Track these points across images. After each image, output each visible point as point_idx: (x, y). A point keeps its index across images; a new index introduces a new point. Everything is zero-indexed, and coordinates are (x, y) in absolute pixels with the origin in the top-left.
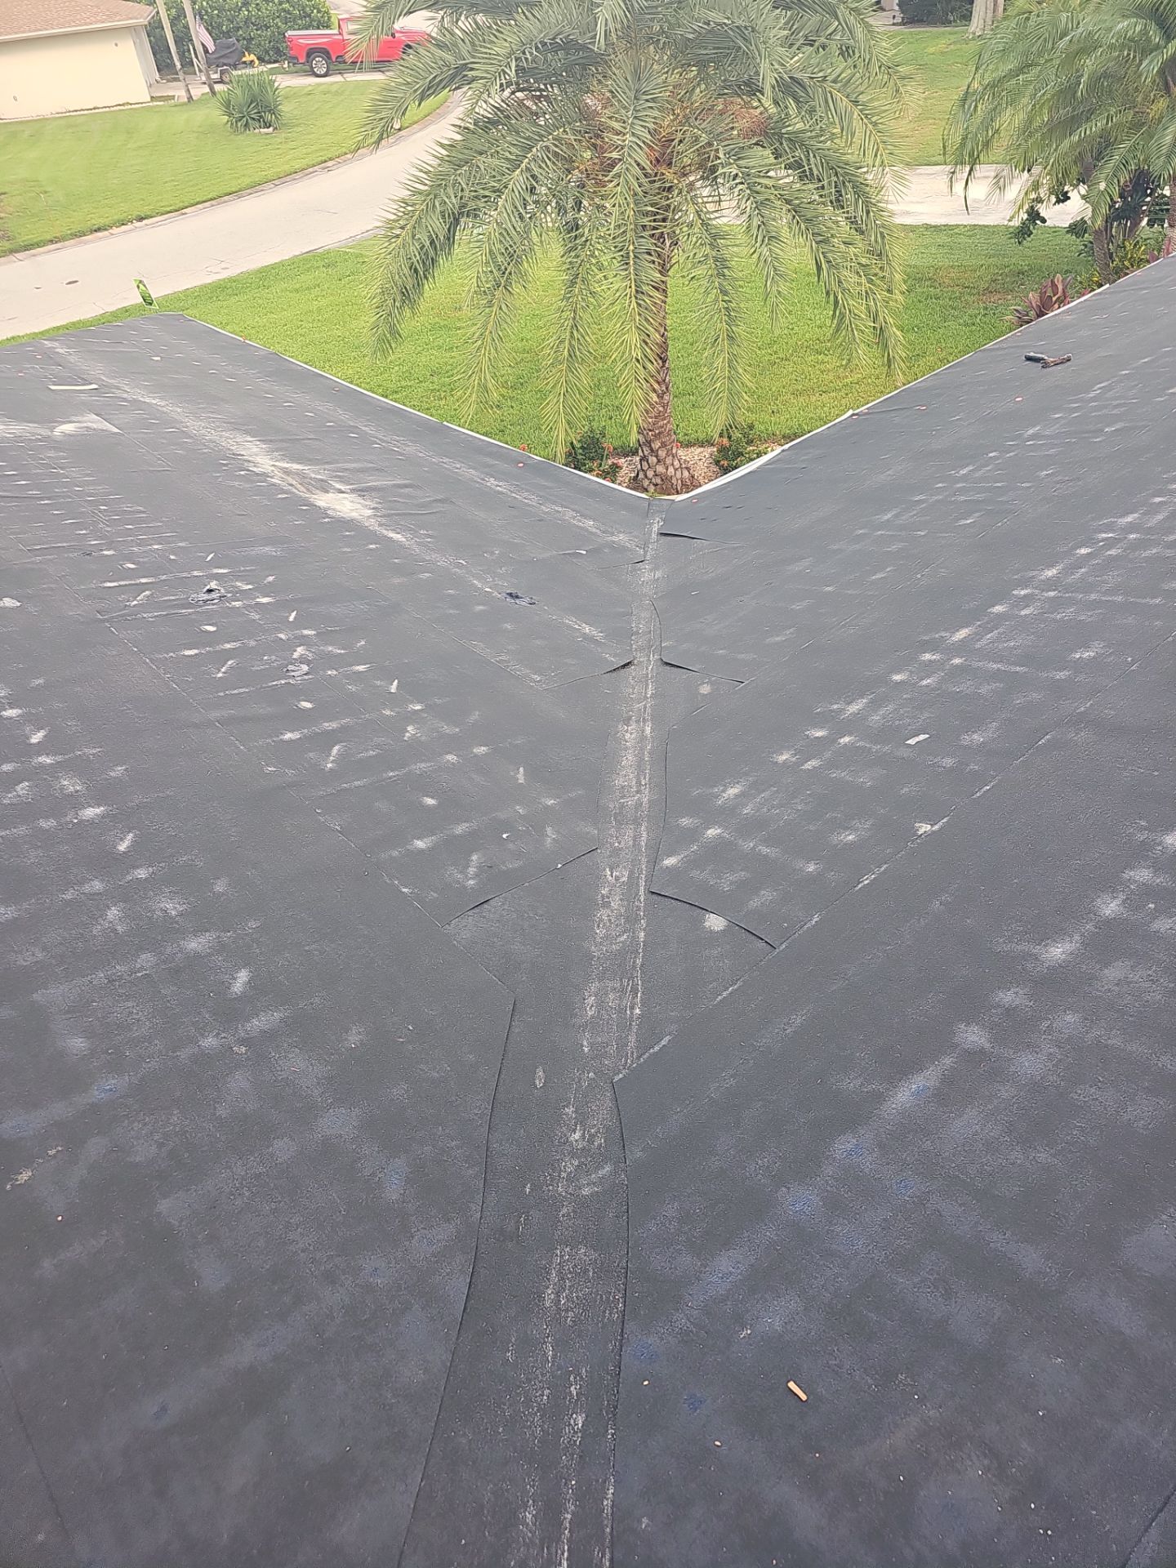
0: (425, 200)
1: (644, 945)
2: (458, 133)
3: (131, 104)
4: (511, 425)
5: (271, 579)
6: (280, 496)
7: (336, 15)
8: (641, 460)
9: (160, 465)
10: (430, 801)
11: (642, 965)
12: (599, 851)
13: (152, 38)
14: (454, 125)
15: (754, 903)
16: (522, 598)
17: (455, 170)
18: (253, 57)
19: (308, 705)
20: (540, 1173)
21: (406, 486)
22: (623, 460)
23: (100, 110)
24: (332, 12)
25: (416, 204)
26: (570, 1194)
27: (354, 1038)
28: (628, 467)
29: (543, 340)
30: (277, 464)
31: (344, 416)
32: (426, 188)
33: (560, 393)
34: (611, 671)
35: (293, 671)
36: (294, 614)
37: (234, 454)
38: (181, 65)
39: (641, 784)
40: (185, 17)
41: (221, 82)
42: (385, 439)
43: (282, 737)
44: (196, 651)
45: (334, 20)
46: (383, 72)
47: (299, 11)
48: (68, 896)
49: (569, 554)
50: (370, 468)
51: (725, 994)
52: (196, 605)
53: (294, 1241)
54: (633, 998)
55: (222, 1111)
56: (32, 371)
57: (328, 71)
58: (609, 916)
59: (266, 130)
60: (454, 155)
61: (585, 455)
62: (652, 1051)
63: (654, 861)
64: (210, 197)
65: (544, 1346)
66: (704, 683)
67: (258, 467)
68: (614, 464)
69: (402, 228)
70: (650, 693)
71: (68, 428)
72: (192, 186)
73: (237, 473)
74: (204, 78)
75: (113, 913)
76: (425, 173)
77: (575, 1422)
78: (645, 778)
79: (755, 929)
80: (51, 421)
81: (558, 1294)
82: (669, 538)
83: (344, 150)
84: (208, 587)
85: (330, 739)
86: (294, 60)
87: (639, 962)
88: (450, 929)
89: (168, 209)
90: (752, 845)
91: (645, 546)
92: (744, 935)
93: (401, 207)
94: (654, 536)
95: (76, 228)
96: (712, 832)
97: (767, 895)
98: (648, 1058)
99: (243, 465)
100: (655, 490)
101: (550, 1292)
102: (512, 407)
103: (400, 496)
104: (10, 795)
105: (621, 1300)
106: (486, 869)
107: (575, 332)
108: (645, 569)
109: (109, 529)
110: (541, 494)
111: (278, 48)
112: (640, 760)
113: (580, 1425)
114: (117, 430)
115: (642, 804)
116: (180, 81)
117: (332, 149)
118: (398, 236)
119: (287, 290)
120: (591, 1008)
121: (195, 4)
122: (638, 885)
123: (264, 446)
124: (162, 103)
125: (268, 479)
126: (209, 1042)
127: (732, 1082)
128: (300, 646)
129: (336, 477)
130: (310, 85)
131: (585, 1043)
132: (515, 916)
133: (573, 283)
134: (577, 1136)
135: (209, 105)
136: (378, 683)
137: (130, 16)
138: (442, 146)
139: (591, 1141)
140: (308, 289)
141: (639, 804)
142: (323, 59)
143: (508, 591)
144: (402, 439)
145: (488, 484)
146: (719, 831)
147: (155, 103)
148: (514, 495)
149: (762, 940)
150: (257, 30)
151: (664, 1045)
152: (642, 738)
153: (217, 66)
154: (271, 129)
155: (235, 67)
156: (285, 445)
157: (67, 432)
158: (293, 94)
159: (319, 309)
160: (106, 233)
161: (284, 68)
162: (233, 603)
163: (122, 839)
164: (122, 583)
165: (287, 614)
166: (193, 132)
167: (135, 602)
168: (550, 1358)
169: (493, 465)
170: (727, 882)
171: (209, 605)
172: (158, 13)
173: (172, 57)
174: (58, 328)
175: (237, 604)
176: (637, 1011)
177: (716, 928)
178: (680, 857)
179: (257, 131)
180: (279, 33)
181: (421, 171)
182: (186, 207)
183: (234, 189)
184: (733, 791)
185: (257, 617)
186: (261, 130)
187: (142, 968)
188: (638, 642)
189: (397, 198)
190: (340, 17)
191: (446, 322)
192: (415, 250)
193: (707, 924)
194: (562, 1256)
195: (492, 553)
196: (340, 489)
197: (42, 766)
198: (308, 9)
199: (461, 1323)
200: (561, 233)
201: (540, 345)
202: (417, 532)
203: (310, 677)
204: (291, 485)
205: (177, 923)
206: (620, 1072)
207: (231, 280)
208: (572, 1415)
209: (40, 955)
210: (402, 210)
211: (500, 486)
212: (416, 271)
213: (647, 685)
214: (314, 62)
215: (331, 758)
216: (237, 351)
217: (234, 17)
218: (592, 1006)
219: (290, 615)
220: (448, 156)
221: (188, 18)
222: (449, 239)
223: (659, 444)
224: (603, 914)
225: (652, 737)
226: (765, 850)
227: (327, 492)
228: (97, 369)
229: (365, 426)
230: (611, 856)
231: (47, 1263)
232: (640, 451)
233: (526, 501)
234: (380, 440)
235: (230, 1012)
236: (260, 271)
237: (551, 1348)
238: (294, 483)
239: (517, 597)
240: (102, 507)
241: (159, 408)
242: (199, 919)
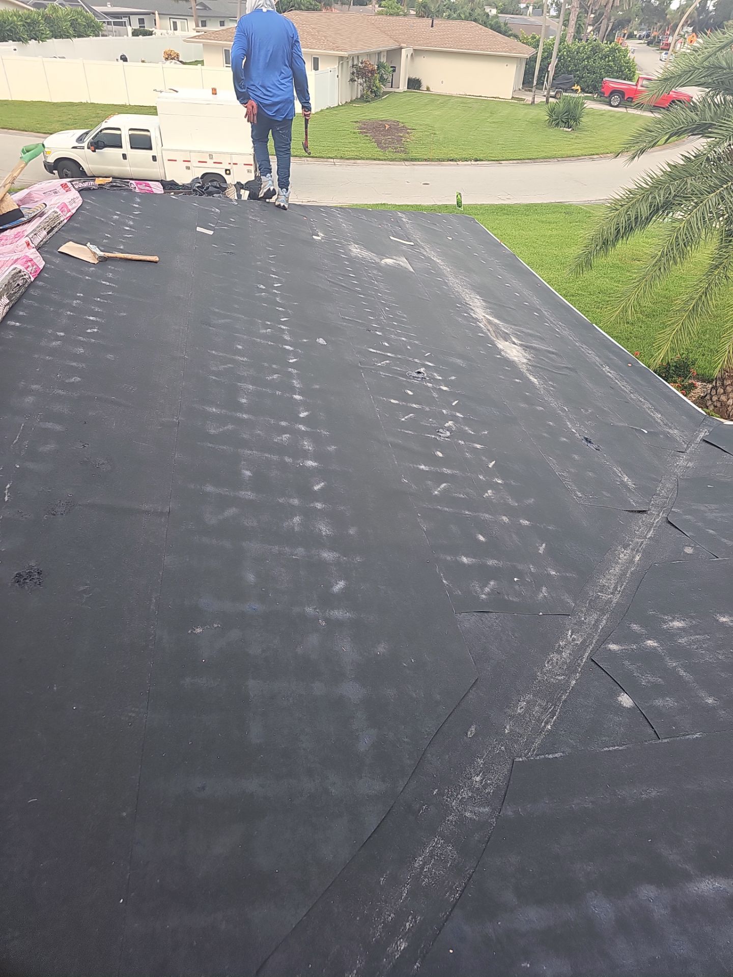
0: (644, 194)
1: (572, 689)
2: (682, 159)
3: (500, 98)
4: (635, 337)
5: (453, 378)
6: (480, 334)
7: (638, 74)
8: (712, 388)
9: (426, 296)
10: (481, 538)
11: (565, 701)
12: (570, 617)
13: (527, 66)
14: (682, 155)
15: (659, 702)
16: (592, 443)
17: (671, 181)
18: (578, 87)
19: (440, 455)
20: (447, 787)
21: (553, 353)
22: (700, 383)
23: (483, 98)
24: (637, 72)
25: (636, 194)
26: (458, 810)
27: (381, 649)
28: (700, 389)
29: (680, 294)
30: (487, 316)
31: (536, 301)
32: (648, 187)
33: (674, 329)
34: (628, 511)
35: (441, 433)
36: (456, 402)
37: (466, 303)
38: (537, 83)
39: (616, 590)
40: (551, 58)
41: (554, 97)
42: (554, 322)
43: (419, 466)
44: (397, 402)
45: (636, 77)
46: (652, 112)
47: (618, 68)
48: (281, 501)
49: (636, 429)
50: (537, 336)
51: (611, 749)
52: (409, 377)
53: (302, 741)
54: (550, 717)
55: (299, 650)
56: (386, 226)
57: (618, 105)
58: (557, 659)
59: (567, 129)
60: (673, 172)
61: (675, 372)
62: (547, 756)
63: (604, 640)
64: (519, 158)
65: (403, 888)
66: (690, 546)
67: (476, 314)
68: (692, 383)
69: (622, 206)
70: (650, 536)
71: (389, 261)
72: (512, 150)
73: (462, 314)
74: (546, 93)
75: (297, 519)
76: (651, 178)
77: (400, 944)
78: (621, 587)
79: (651, 719)
80: (383, 255)
81: (425, 864)
82: (708, 445)
83: (607, 151)
84: (419, 370)
85: (443, 478)
86: (601, 94)
87: (564, 697)
88: (460, 617)
89: (493, 159)
90: (674, 664)
91: (689, 444)
92: (642, 719)
93: (627, 194)
94: (698, 440)
95: (441, 156)
96: (650, 643)
97: (670, 702)
98: (543, 759)
99: (468, 310)
100: (713, 410)
101: (421, 859)
102: (641, 327)
103: (547, 357)
104: (278, 438)
105: (459, 892)
106: (495, 593)
107: (703, 297)
108: (683, 457)
109: (385, 321)
110: (635, 387)
111: (596, 86)
112: (623, 574)
113: (402, 948)
114: (412, 270)
115: (612, 601)
116: (532, 92)
117: (601, 149)
118: (617, 210)
119: (537, 220)
120: (521, 708)
121: (560, 52)
122: (585, 650)
123: (484, 304)
124: (517, 101)
125: (478, 323)
126: (309, 610)
127: (590, 806)
128: (451, 421)
129: (515, 334)
130: (604, 110)
131: (508, 727)
132: (500, 629)
133: (717, 267)
134: (478, 779)
135: (541, 108)
136: (484, 458)
137: (521, 52)
138: (669, 165)
139: (485, 787)
140: (549, 223)
141: (609, 601)
142: (619, 97)
143: (586, 437)
144: (563, 325)
145: (604, 369)
146: (656, 644)
147: (513, 101)
148: (617, 381)
149: (653, 728)
150: (588, 73)
151: (556, 757)
152: (631, 561)
153: (556, 88)
154: (570, 129)
155: (566, 91)
156: (495, 307)
157: (388, 263)
158: (592, 113)
159: (551, 236)
160: (455, 163)
161: (594, 98)
162: (428, 384)
163: (317, 484)
164: (378, 352)
165: (452, 401)
166: (526, 121)
167: (380, 364)
168: (403, 897)
169: (611, 359)
170: (646, 679)
171: (415, 380)
172: (537, 53)
173: (534, 78)
174: (408, 206)
175: (430, 385)
176: (549, 727)
177: (625, 704)
178: (621, 648)
179: (562, 128)
180: (600, 78)
181: (649, 176)
182: (504, 160)
183: (533, 157)
184: (677, 624)
185: (436, 396)
186: (565, 129)
187: (296, 555)
188: (656, 500)
189: (626, 188)
190: (640, 76)
191: (623, 265)
192: (624, 220)
193: (620, 699)
194: (436, 843)
195: (587, 411)
196: (514, 342)
197: (299, 430)
198: (623, 68)
199: (365, 843)
200: (722, 235)
201: (677, 296)
202: (547, 381)
203: (449, 440)
204: (489, 330)
205: (323, 539)
206: (520, 757)
207: (509, 206)
208: (400, 939)
209: (255, 524)
210: (627, 195)
211: (610, 373)
212: (618, 232)
213: (650, 530)
214: (613, 98)
215: (439, 489)
216: (494, 247)
217: (578, 63)
218: (522, 708)
219: (454, 402)
220: (670, 172)
221: (552, 59)
222: (647, 219)
223: (730, 383)
224: (555, 657)
225: (638, 564)
226: (682, 673)
227: (507, 341)
228: (418, 236)
229: (546, 311)
230: (576, 624)
231: (188, 680)
232: (714, 382)
233: (623, 387)
234: (551, 321)
235: (327, 600)
236: (527, 205)
237: (406, 892)
238: (491, 329)
239: (590, 442)
240: (387, 308)
241: (439, 265)
242: (334, 543)
